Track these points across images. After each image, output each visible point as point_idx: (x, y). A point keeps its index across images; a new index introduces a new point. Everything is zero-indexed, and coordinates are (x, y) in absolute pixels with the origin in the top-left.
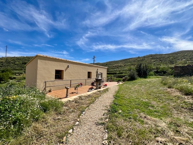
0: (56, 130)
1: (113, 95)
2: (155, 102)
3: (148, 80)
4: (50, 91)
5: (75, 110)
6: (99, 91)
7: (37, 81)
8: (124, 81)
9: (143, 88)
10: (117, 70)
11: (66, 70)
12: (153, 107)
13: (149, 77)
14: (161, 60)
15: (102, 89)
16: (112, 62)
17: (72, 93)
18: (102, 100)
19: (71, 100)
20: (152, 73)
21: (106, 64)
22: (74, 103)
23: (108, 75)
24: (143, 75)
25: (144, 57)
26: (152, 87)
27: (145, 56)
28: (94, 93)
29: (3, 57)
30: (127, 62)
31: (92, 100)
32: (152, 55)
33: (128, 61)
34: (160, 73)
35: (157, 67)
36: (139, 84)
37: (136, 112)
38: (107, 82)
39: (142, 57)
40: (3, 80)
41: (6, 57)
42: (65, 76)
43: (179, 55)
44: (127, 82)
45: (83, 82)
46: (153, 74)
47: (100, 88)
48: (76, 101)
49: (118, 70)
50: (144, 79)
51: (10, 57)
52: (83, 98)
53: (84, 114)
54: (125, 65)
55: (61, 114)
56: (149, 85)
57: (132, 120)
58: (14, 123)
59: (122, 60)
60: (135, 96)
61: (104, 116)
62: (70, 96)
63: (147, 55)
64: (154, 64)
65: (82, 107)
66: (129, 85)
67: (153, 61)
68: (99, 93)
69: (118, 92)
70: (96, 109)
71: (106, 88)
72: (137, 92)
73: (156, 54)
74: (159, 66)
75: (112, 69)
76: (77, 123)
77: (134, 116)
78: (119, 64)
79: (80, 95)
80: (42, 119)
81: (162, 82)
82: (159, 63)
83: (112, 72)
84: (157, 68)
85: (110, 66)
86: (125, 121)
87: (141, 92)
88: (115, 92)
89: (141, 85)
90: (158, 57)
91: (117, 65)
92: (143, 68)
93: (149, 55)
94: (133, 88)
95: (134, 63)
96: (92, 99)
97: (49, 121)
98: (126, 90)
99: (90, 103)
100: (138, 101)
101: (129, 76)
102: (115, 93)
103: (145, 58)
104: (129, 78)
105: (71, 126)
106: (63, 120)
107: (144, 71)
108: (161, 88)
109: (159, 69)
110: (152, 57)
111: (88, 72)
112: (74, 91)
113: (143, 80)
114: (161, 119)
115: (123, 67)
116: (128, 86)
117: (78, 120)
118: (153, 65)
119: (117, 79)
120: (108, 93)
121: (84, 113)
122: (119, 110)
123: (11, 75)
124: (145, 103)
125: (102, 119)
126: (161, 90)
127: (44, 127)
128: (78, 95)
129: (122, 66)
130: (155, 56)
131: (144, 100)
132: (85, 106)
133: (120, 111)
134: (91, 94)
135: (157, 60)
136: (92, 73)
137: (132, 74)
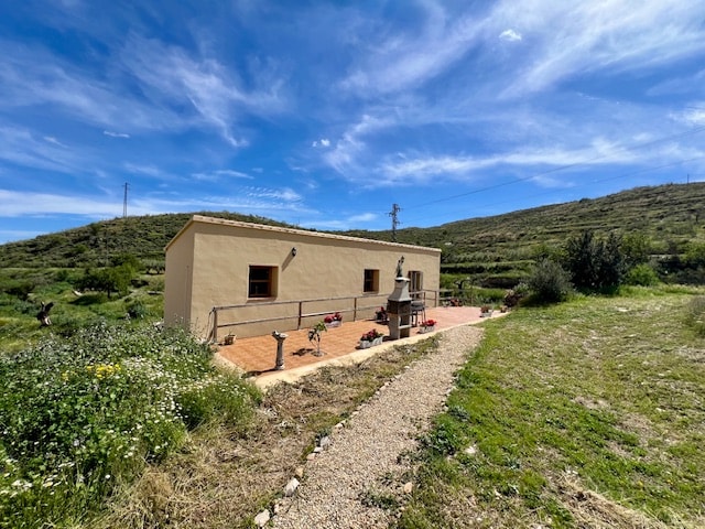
0: (217, 505)
1: (454, 369)
2: (644, 419)
3: (620, 304)
4: (228, 342)
5: (298, 426)
6: (401, 349)
7: (193, 303)
8: (510, 303)
9: (592, 345)
10: (487, 259)
11: (285, 265)
12: (630, 443)
13: (630, 292)
14: (693, 211)
15: (413, 339)
16: (467, 223)
17: (301, 352)
18: (406, 388)
19: (289, 381)
20: (645, 269)
21: (445, 233)
22: (300, 392)
23: (448, 276)
24: (597, 282)
25: (612, 199)
26: (637, 339)
27: (615, 195)
28: (379, 357)
29: (117, 219)
30: (531, 223)
31: (366, 385)
32: (648, 189)
33: (536, 216)
34: (690, 272)
35: (671, 243)
36: (575, 324)
37: (543, 462)
38: (441, 305)
39: (599, 200)
40: (116, 288)
41: (124, 218)
42: (283, 285)
44: (522, 311)
45: (346, 309)
46: (651, 273)
47: (405, 334)
48: (306, 387)
49: (489, 254)
50: (602, 301)
51: (136, 218)
52: (334, 373)
53: (326, 448)
54: (522, 235)
55: (245, 437)
56: (622, 329)
57: (517, 501)
58: (90, 465)
59: (510, 214)
60: (551, 377)
61: (398, 468)
62: (291, 367)
63: (625, 193)
64: (660, 229)
65: (324, 414)
66: (531, 324)
67: (650, 214)
68: (397, 356)
69: (477, 356)
70: (374, 431)
71: (432, 334)
72: (563, 359)
73: (669, 186)
74: (684, 238)
75: (465, 250)
76: (294, 483)
77: (529, 480)
78: (494, 233)
79: (324, 364)
80: (181, 456)
81: (689, 323)
82: (684, 224)
83: (463, 265)
84: (673, 248)
85: (458, 238)
86: (484, 504)
87: (582, 362)
88: (465, 356)
89: (585, 327)
90: (681, 196)
91: (489, 234)
92: (600, 252)
93: (635, 190)
94: (543, 342)
95: (562, 226)
96: (368, 382)
97: (201, 464)
98: (515, 348)
99: (357, 401)
100: (559, 406)
101: (533, 284)
102: (460, 361)
103: (617, 206)
104: (531, 293)
105: (270, 492)
106: (249, 464)
107: (604, 264)
108: (681, 352)
109: (682, 252)
110: (647, 196)
111: (366, 271)
112: (307, 344)
113: (595, 303)
114: (665, 519)
115: (512, 244)
116: (523, 328)
117: (300, 471)
118: (652, 231)
119: (487, 291)
120: (435, 357)
121: (325, 441)
122: (466, 444)
123: (137, 274)
124: (591, 419)
125: (386, 479)
126: (680, 361)
127: (182, 489)
128: (319, 365)
129: (510, 240)
130: (663, 193)
131: (590, 406)
132: (336, 410)
133: (471, 451)
134: (368, 359)
135: (677, 210)
136: (380, 273)
137: (548, 277)
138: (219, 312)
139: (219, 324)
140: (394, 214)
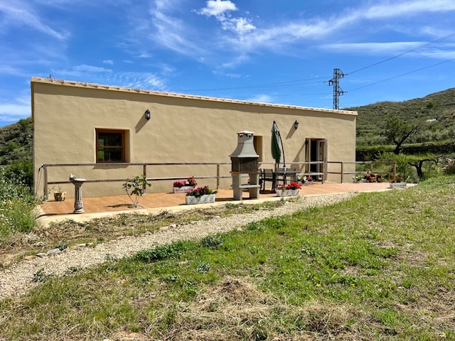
4: (57, 198)
6: (231, 207)
17: (118, 206)
19: (77, 221)
28: (197, 210)
42: (136, 149)
53: (51, 255)
62: (91, 212)
121: (54, 251)
133: (183, 263)
136: (263, 139)
140: (334, 82)
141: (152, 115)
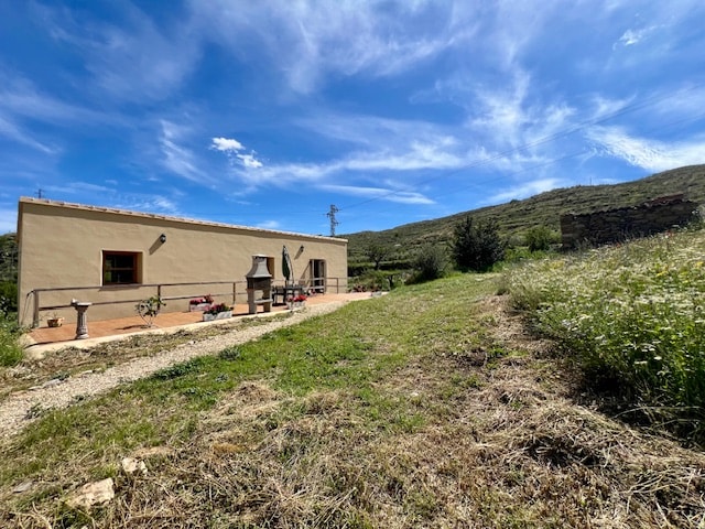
4: (51, 325)
6: (248, 320)
11: (151, 252)
15: (271, 314)
16: (416, 226)
17: (128, 328)
19: (81, 347)
21: (397, 235)
28: (214, 326)
42: (149, 272)
43: (665, 183)
47: (267, 310)
48: (98, 350)
90: (585, 196)
91: (433, 234)
93: (552, 192)
103: (537, 205)
110: (560, 197)
136: (275, 260)
137: (427, 257)
138: (40, 293)
139: (40, 306)
140: (331, 215)
141: (167, 239)
